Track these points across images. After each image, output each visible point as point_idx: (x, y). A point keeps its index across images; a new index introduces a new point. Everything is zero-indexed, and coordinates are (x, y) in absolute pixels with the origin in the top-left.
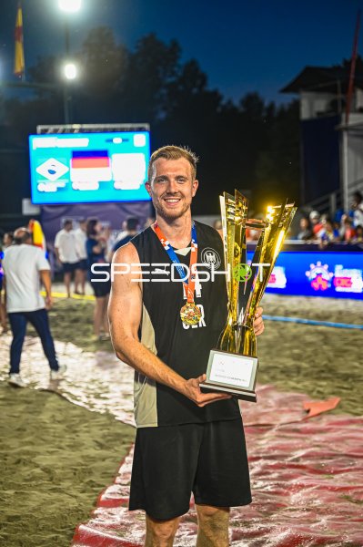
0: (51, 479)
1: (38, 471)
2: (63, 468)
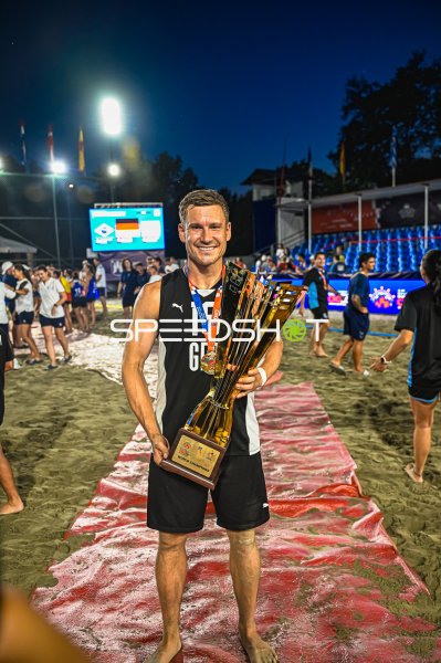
0: (86, 439)
1: (78, 432)
2: (96, 429)
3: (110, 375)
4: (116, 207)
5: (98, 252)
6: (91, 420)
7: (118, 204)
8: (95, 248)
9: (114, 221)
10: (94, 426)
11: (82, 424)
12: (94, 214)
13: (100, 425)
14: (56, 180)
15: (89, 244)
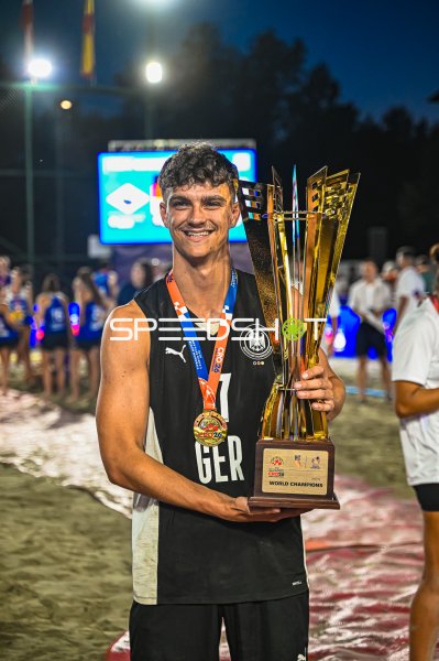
0: (51, 617)
1: (35, 603)
2: (71, 600)
3: (111, 498)
4: (154, 150)
5: (114, 246)
6: (62, 583)
7: (160, 143)
8: (107, 236)
9: (151, 180)
10: (69, 594)
11: (47, 589)
12: (110, 164)
13: (80, 593)
14: (35, 94)
15: (95, 227)
